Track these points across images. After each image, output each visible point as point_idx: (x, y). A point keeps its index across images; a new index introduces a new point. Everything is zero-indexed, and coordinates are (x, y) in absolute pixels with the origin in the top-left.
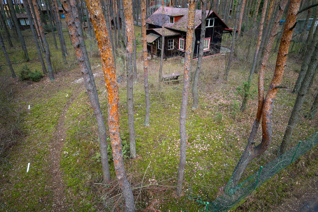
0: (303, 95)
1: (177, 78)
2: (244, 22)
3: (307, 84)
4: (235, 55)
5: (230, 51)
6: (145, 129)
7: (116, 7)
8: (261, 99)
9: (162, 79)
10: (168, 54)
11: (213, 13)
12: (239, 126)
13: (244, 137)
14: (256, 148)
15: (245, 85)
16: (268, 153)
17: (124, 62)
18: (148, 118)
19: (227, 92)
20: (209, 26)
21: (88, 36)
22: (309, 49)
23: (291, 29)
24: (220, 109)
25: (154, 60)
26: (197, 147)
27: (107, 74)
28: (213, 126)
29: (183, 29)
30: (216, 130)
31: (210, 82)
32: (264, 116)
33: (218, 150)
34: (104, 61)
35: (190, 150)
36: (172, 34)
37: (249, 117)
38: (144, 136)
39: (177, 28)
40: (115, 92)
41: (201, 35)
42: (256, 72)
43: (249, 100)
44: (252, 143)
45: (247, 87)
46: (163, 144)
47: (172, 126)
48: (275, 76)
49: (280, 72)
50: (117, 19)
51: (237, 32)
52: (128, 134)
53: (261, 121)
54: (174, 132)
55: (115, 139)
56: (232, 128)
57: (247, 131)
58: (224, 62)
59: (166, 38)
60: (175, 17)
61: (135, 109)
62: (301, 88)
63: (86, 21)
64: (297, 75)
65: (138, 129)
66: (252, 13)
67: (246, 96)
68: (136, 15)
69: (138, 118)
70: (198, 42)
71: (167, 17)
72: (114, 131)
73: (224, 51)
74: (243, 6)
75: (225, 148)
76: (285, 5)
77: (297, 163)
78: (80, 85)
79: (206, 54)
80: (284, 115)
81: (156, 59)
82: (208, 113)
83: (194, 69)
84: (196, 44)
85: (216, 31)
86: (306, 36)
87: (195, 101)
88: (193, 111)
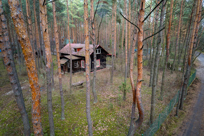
0: (155, 86)
1: (82, 85)
2: (117, 51)
3: (155, 79)
4: (115, 68)
5: (111, 66)
6: (62, 122)
7: (39, 44)
8: (134, 89)
9: (72, 86)
10: (75, 70)
11: (100, 46)
12: (124, 110)
13: (128, 117)
14: (137, 121)
15: (123, 84)
16: (144, 125)
17: (45, 77)
18: (63, 114)
19: (113, 90)
20: (98, 53)
21: (18, 62)
22: (152, 62)
23: (141, 49)
24: (111, 101)
25: (66, 75)
26: (99, 129)
27: (31, 78)
28: (109, 113)
29: (83, 55)
30: (111, 115)
31: (103, 85)
32: (137, 99)
33: (113, 128)
34: (29, 68)
35: (95, 132)
36: (77, 58)
37: (129, 104)
38: (61, 127)
39: (79, 55)
40: (37, 90)
41: (94, 57)
42: (128, 77)
43: (127, 93)
44: (134, 119)
45: (124, 85)
46: (76, 131)
47: (81, 117)
48: (138, 75)
49: (140, 73)
50: (40, 51)
51: (114, 56)
52: (49, 128)
53: (136, 103)
54: (83, 121)
55: (37, 128)
56: (120, 112)
57: (129, 113)
58: (109, 73)
59: (73, 61)
60: (78, 49)
61: (54, 108)
62: (153, 82)
63: (17, 53)
64: (149, 77)
65: (56, 123)
66: (120, 46)
67: (125, 90)
68: (53, 49)
69: (56, 115)
70: (93, 62)
71: (73, 49)
72: (36, 122)
73: (108, 67)
74: (115, 42)
75: (118, 127)
76: (136, 38)
77: (161, 128)
78: (9, 96)
79: (98, 69)
80: (148, 100)
81: (67, 74)
82: (104, 104)
83: (92, 78)
84: (92, 64)
85: (102, 56)
86: (149, 57)
87: (95, 97)
88: (94, 105)
